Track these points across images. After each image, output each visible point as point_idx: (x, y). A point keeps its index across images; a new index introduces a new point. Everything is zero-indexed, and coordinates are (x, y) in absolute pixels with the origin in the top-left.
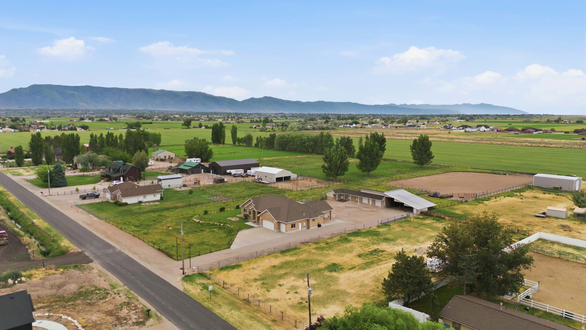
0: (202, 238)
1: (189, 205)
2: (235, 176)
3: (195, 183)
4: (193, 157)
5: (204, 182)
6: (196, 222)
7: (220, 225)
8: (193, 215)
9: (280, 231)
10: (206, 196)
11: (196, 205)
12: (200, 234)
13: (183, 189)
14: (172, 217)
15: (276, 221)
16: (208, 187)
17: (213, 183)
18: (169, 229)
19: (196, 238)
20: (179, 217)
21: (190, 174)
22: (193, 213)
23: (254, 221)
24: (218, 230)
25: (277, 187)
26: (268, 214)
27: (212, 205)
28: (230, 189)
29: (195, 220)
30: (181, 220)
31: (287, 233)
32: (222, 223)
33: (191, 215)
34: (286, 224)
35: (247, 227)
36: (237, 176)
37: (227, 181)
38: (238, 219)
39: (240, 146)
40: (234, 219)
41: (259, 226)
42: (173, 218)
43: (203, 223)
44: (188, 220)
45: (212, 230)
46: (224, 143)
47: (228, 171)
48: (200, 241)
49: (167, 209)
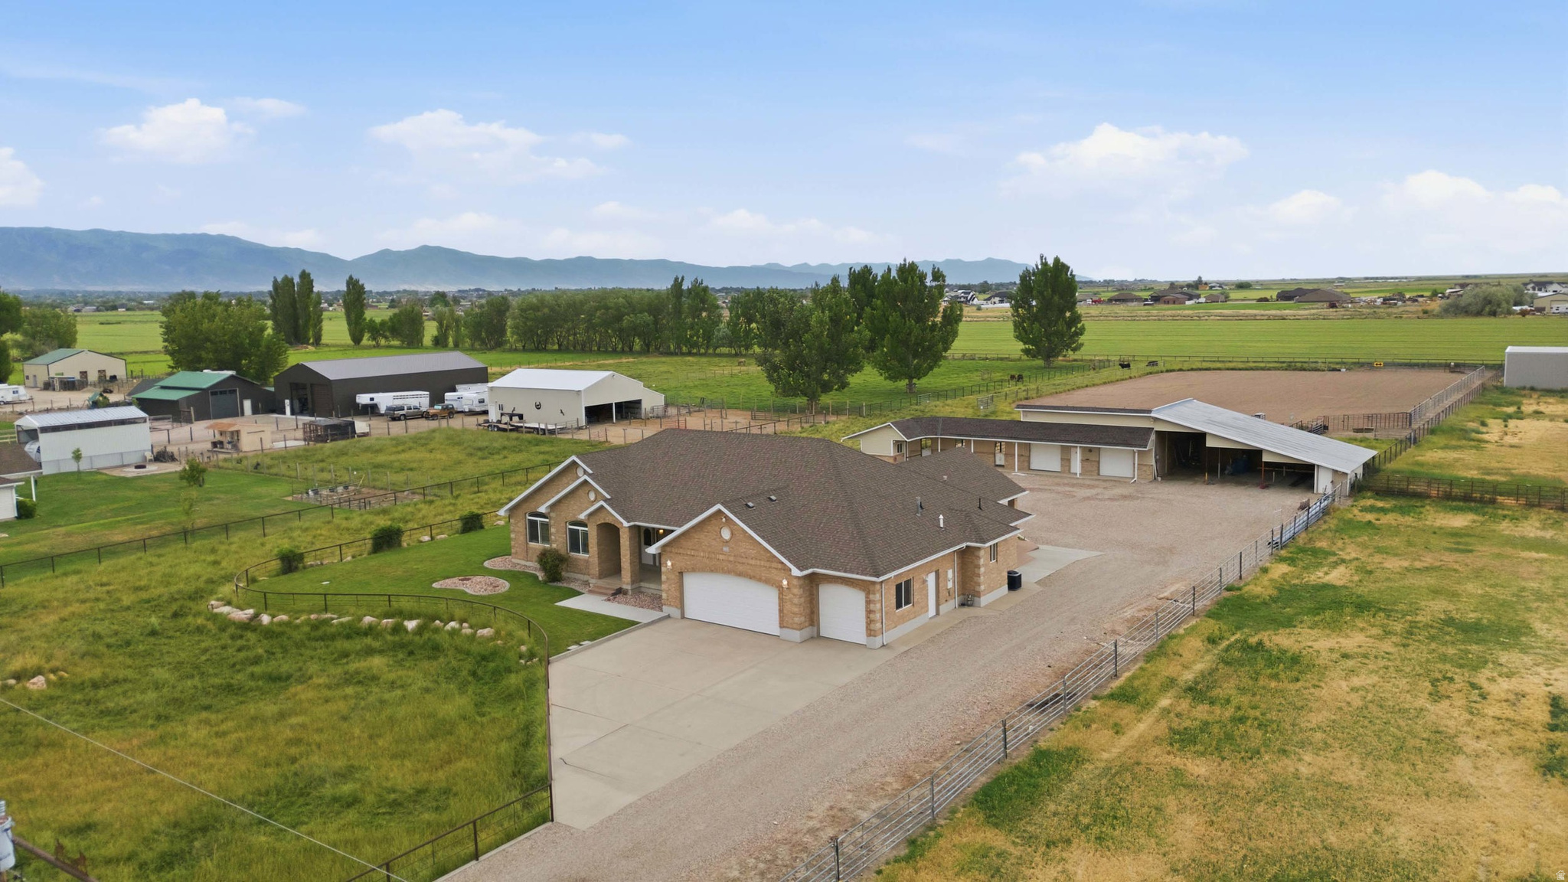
0: (291, 742)
1: (186, 534)
2: (394, 415)
3: (215, 444)
4: (202, 365)
5: (256, 438)
6: (233, 623)
7: (398, 629)
8: (210, 581)
9: (817, 637)
10: (279, 490)
11: (226, 528)
12: (270, 709)
13: (153, 468)
14: (66, 603)
15: (795, 572)
16: (284, 457)
17: (302, 443)
18: (27, 694)
19: (236, 750)
20: (119, 600)
21: (189, 421)
22: (210, 572)
23: (613, 584)
24: (400, 663)
25: (603, 439)
26: (726, 534)
27: (316, 523)
28: (393, 458)
29: (226, 609)
30: (130, 616)
31: (878, 641)
32: (411, 618)
33: (201, 584)
34: (866, 588)
35: (590, 629)
36: (406, 417)
37: (367, 430)
38: (504, 586)
39: (378, 346)
40: (476, 587)
41: (656, 615)
42: (76, 608)
43: (281, 624)
44: (175, 615)
45: (353, 666)
46: (317, 342)
47: (363, 399)
48: (272, 775)
49: (49, 562)
